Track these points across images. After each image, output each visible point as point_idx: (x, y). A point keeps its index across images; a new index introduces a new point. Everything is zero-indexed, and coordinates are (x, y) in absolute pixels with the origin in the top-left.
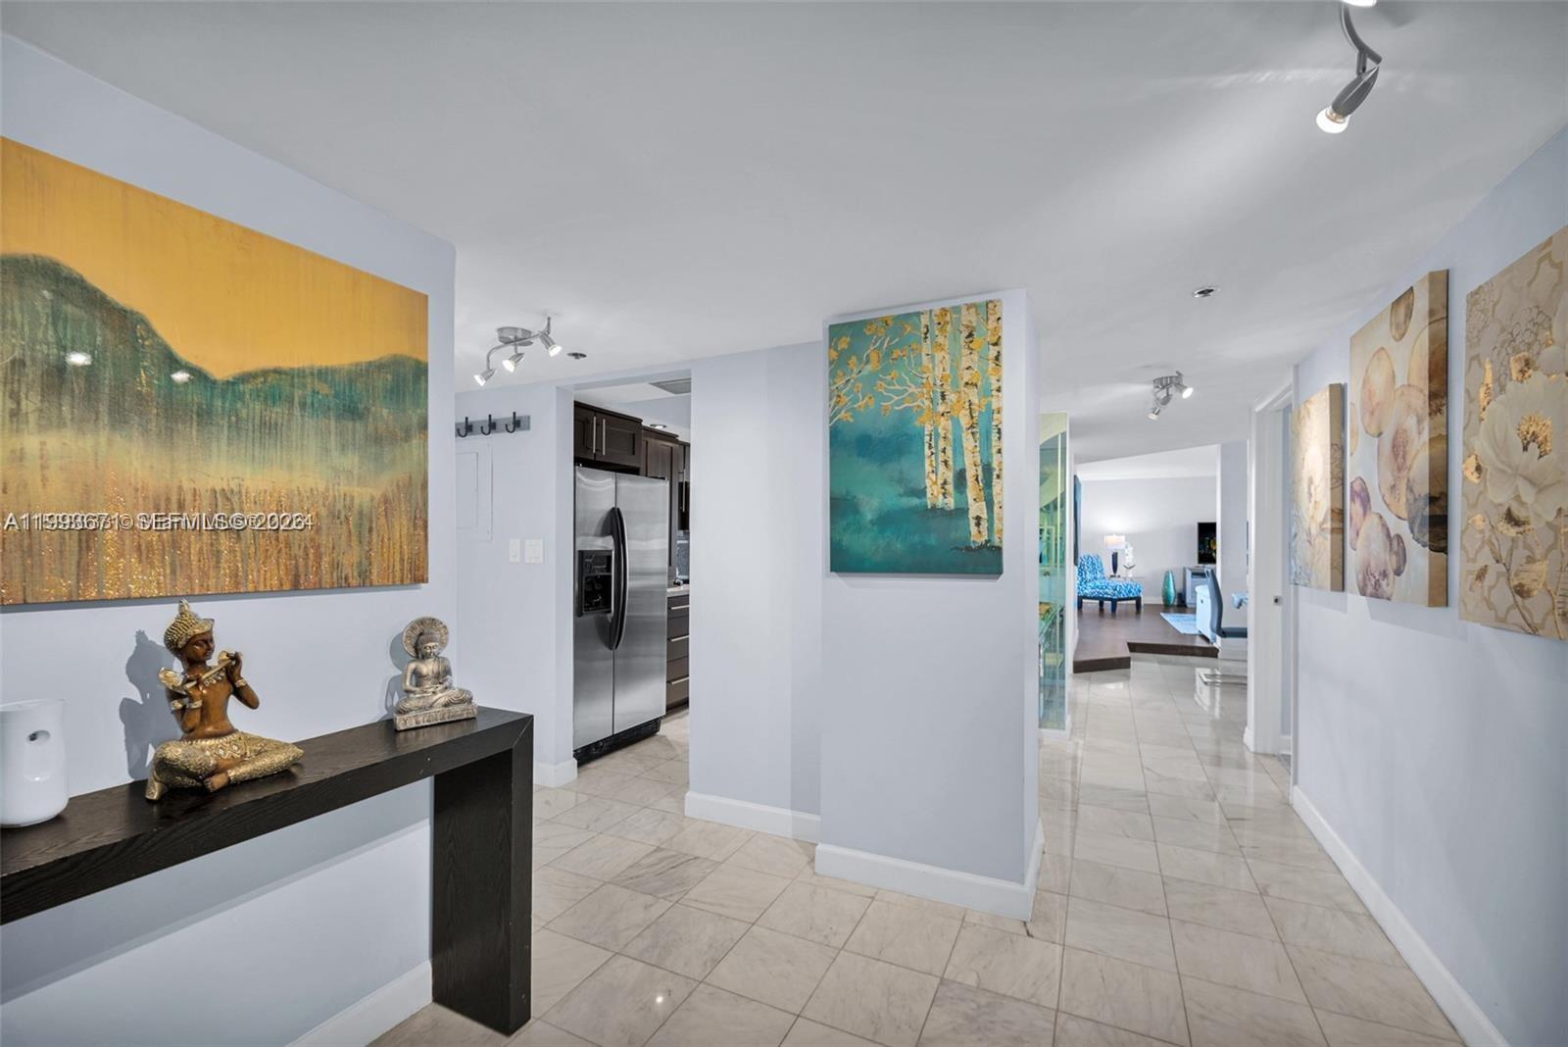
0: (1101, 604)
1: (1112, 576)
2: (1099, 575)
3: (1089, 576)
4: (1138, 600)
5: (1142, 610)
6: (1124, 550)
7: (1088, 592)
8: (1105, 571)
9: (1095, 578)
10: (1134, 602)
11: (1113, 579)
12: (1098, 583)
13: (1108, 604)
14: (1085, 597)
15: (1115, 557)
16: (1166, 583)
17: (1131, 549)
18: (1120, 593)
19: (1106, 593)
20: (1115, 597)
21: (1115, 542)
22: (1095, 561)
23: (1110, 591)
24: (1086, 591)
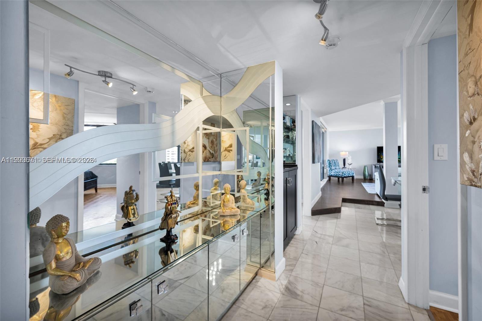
0: (339, 179)
1: (343, 168)
2: (337, 167)
3: (333, 168)
4: (353, 177)
5: (355, 181)
6: (348, 158)
7: (333, 174)
8: (340, 166)
9: (336, 169)
10: (351, 178)
11: (343, 169)
12: (336, 170)
13: (340, 179)
14: (332, 176)
15: (344, 160)
16: (364, 171)
17: (350, 157)
18: (345, 174)
19: (340, 175)
20: (343, 176)
21: (343, 154)
22: (336, 162)
23: (341, 174)
24: (332, 174)
